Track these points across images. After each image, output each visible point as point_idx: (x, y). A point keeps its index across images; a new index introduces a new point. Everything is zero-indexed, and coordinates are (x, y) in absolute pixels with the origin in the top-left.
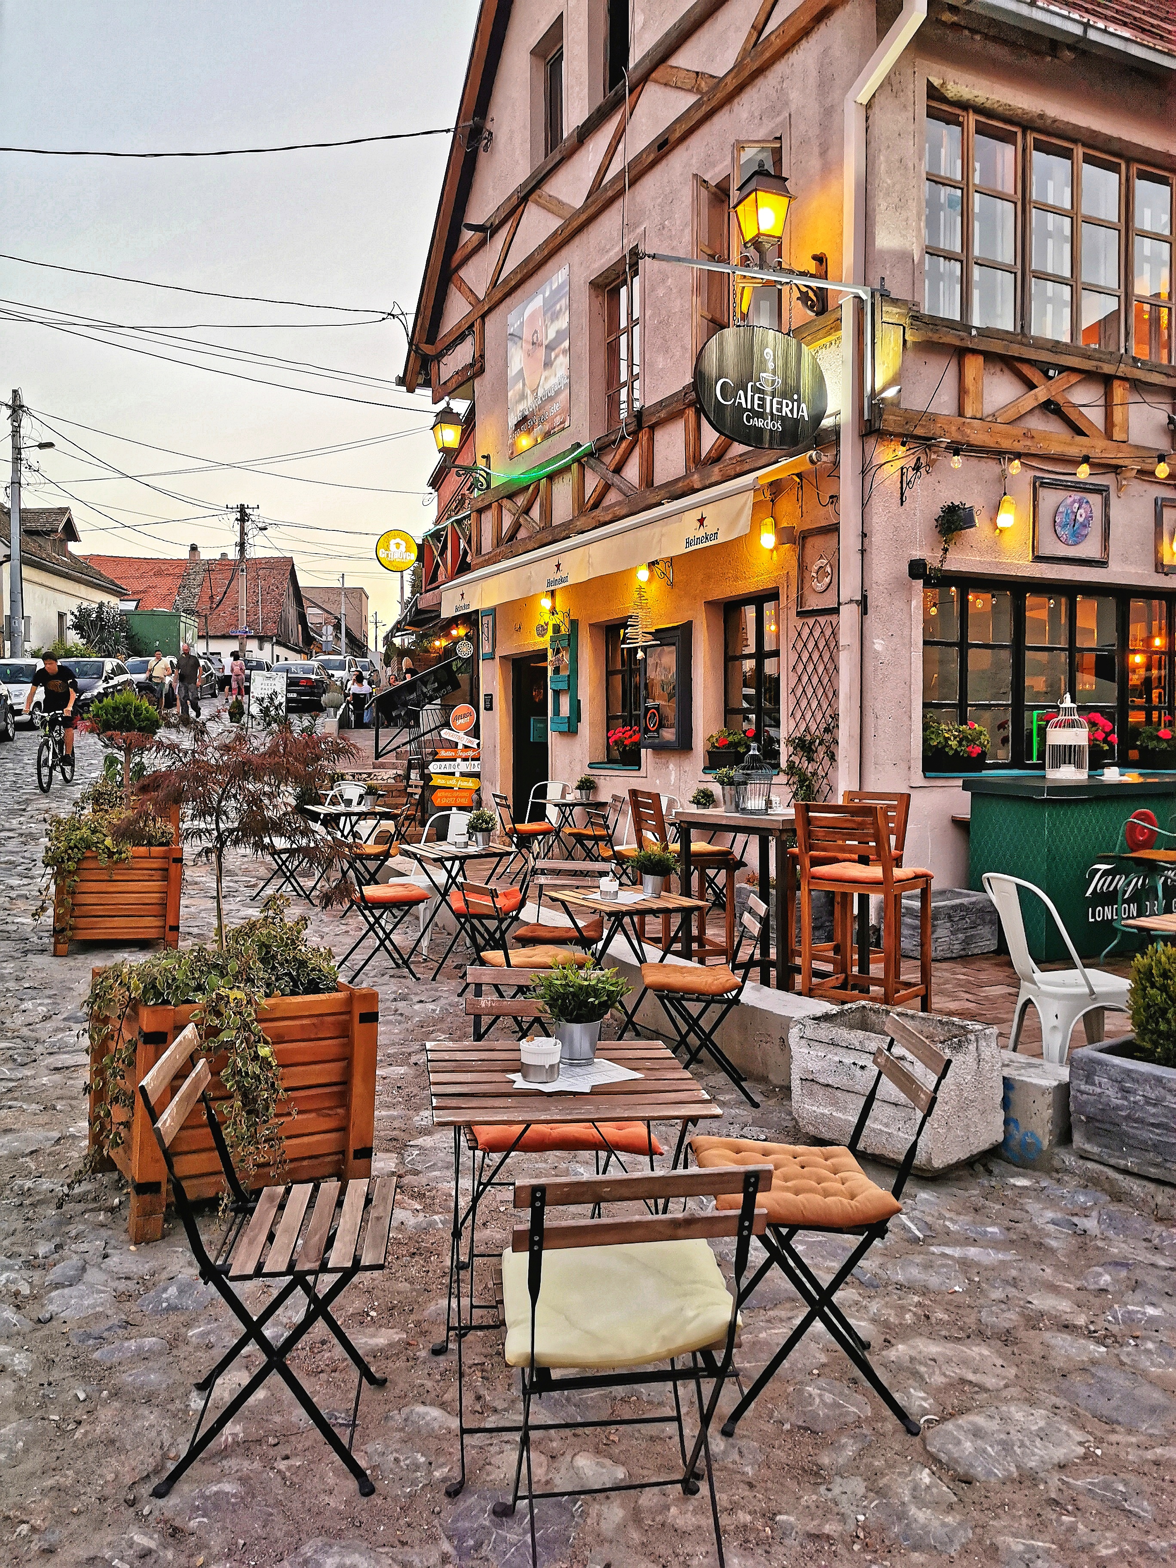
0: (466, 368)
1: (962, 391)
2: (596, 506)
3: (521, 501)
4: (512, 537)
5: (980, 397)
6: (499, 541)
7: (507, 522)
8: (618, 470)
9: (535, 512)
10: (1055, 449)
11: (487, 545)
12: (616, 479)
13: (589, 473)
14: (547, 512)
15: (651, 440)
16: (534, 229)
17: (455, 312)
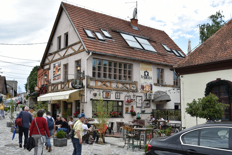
0: (48, 68)
1: (96, 84)
2: (63, 89)
3: (54, 86)
4: (53, 90)
5: (97, 84)
6: (51, 90)
7: (53, 88)
8: (66, 85)
9: (56, 87)
10: (105, 88)
11: (50, 90)
12: (65, 86)
13: (62, 85)
14: (57, 88)
15: (69, 83)
16: (57, 57)
17: (47, 61)
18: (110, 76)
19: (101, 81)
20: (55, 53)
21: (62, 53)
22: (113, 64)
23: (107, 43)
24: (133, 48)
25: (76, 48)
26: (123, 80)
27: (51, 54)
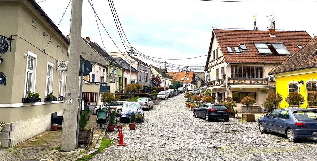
0: (209, 71)
1: (234, 82)
2: (217, 84)
16: (213, 64)
17: (209, 67)
18: (245, 76)
19: (237, 80)
20: (212, 61)
21: (215, 62)
22: (247, 68)
23: (242, 54)
24: (264, 54)
25: (222, 59)
26: (255, 78)
27: (210, 62)
